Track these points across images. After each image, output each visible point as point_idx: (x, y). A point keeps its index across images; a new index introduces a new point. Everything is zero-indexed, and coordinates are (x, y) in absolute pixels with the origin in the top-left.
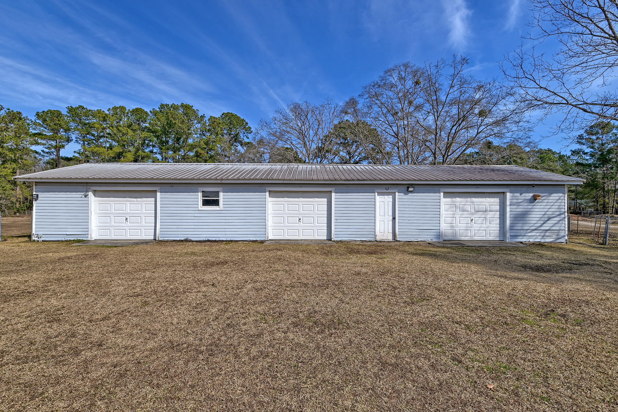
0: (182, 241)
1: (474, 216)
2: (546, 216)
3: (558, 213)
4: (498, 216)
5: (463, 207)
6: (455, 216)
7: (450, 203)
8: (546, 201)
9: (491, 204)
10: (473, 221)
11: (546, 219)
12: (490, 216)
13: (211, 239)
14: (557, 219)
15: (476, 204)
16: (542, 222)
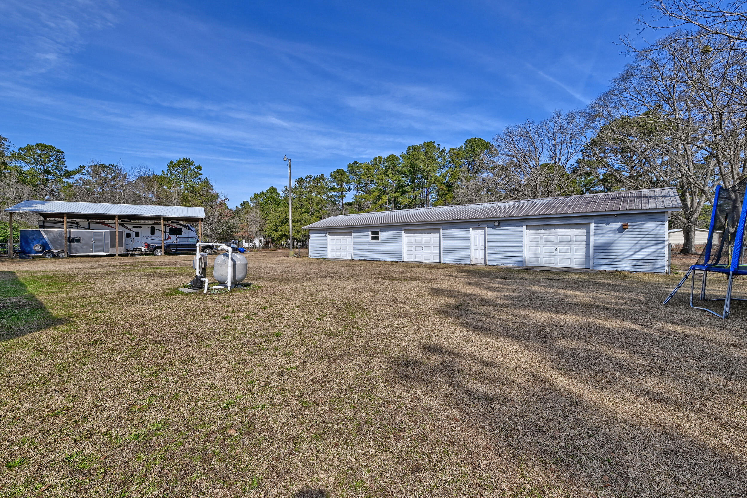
0: (362, 260)
1: (558, 245)
2: (638, 245)
3: (654, 242)
4: (585, 246)
5: (546, 238)
6: (539, 245)
7: (534, 235)
8: (638, 230)
9: (576, 234)
10: (558, 250)
11: (639, 248)
12: (575, 246)
13: (375, 259)
14: (653, 248)
15: (560, 234)
16: (633, 252)
